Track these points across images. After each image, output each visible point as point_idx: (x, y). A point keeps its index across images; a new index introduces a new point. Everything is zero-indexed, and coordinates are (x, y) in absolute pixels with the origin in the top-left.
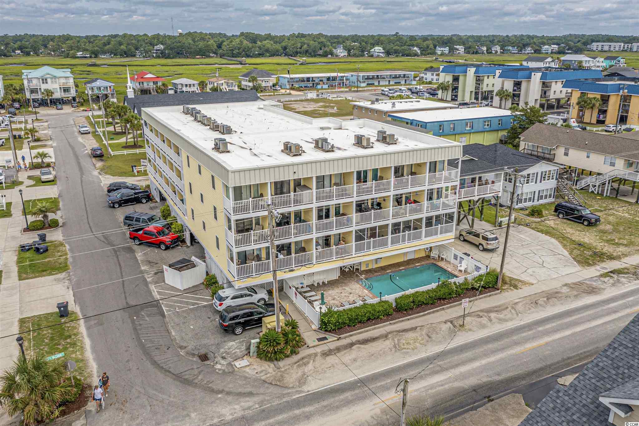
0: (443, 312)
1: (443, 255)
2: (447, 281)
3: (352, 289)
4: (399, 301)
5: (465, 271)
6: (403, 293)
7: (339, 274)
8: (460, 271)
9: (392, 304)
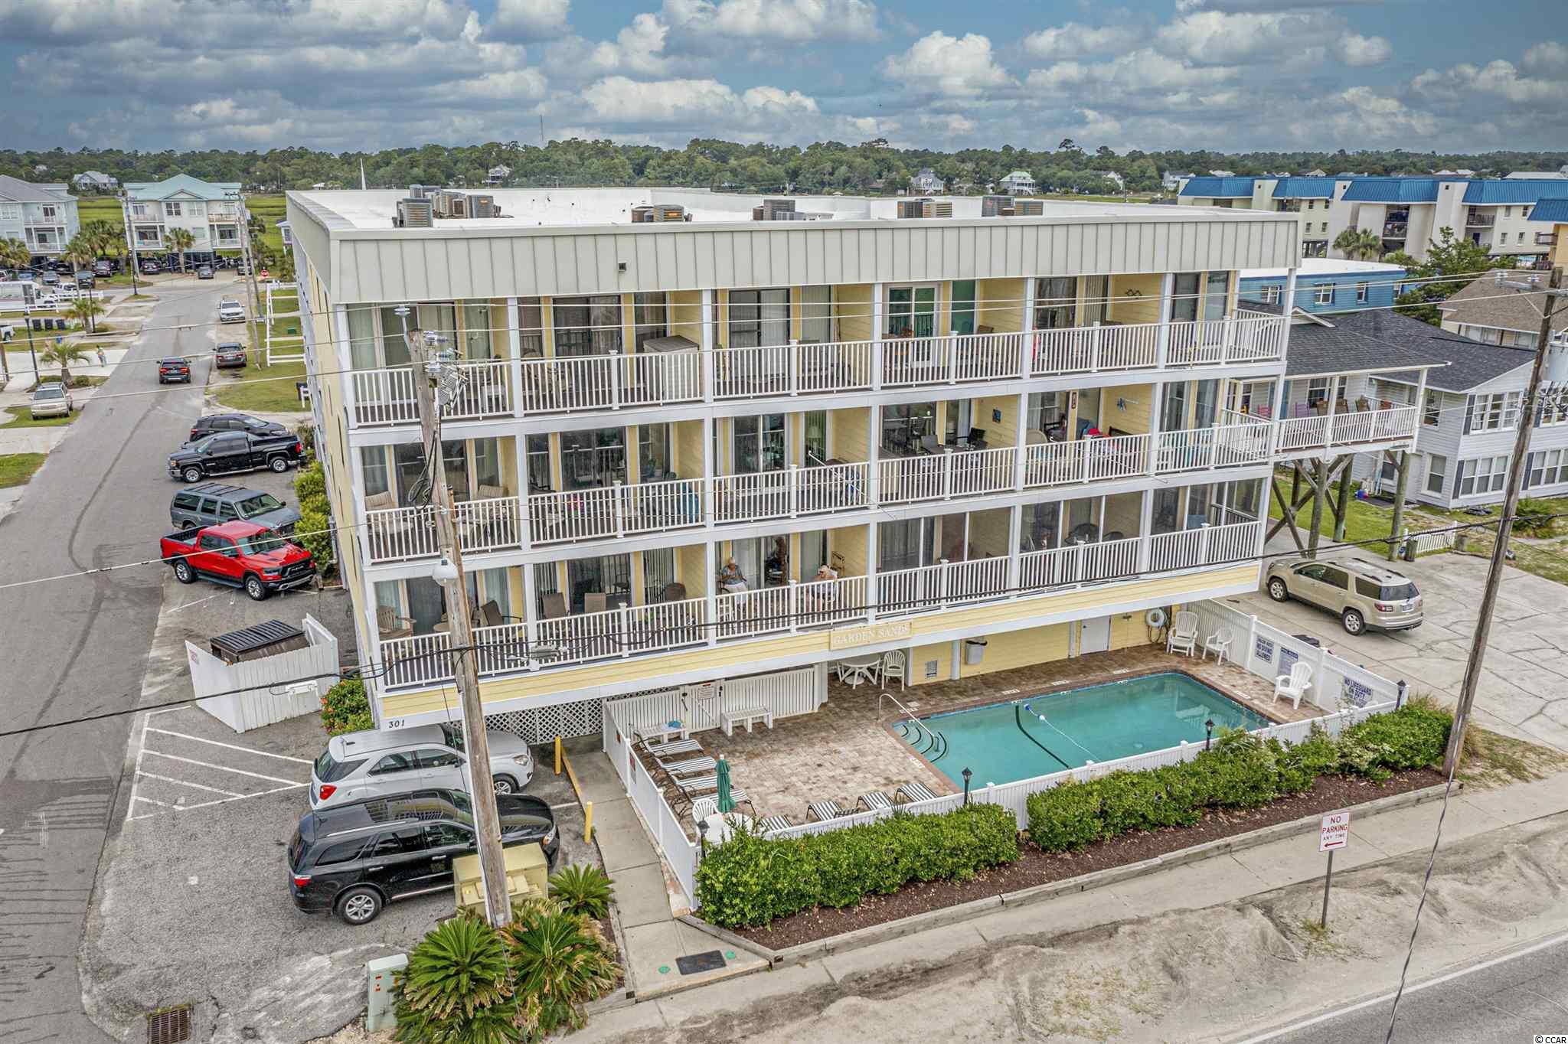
0: (1226, 859)
1: (1214, 641)
2: (1241, 735)
3: (861, 753)
4: (1041, 809)
5: (1304, 703)
6: (1061, 775)
7: (821, 695)
8: (1285, 700)
9: (1012, 820)
